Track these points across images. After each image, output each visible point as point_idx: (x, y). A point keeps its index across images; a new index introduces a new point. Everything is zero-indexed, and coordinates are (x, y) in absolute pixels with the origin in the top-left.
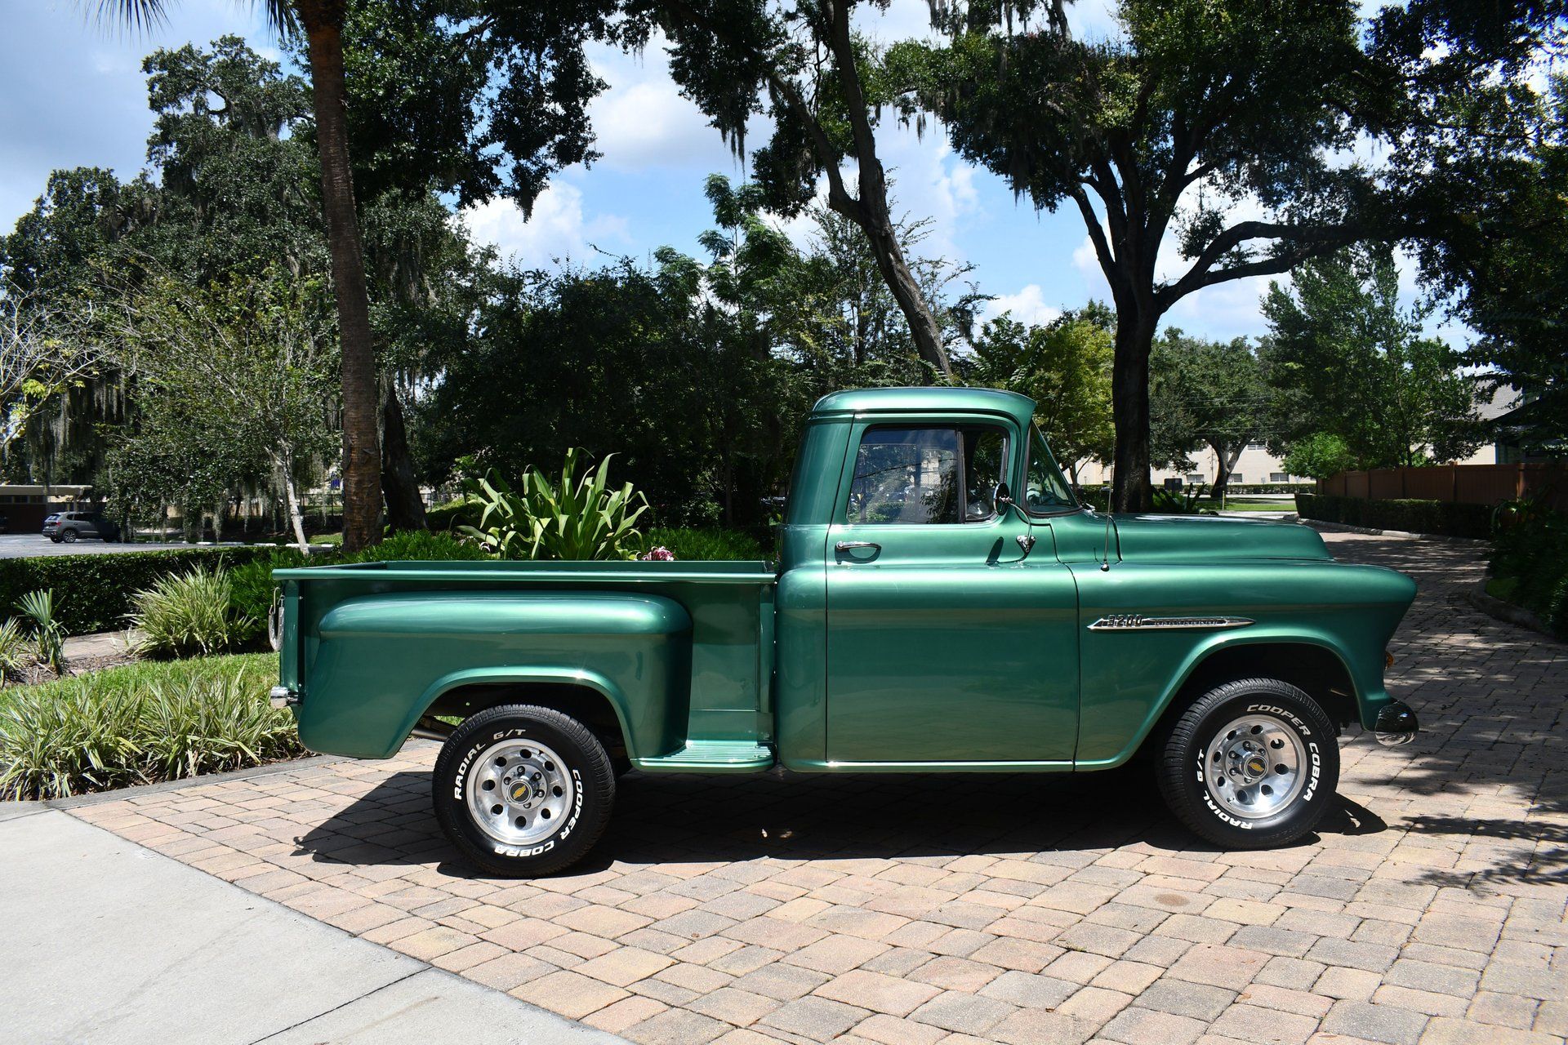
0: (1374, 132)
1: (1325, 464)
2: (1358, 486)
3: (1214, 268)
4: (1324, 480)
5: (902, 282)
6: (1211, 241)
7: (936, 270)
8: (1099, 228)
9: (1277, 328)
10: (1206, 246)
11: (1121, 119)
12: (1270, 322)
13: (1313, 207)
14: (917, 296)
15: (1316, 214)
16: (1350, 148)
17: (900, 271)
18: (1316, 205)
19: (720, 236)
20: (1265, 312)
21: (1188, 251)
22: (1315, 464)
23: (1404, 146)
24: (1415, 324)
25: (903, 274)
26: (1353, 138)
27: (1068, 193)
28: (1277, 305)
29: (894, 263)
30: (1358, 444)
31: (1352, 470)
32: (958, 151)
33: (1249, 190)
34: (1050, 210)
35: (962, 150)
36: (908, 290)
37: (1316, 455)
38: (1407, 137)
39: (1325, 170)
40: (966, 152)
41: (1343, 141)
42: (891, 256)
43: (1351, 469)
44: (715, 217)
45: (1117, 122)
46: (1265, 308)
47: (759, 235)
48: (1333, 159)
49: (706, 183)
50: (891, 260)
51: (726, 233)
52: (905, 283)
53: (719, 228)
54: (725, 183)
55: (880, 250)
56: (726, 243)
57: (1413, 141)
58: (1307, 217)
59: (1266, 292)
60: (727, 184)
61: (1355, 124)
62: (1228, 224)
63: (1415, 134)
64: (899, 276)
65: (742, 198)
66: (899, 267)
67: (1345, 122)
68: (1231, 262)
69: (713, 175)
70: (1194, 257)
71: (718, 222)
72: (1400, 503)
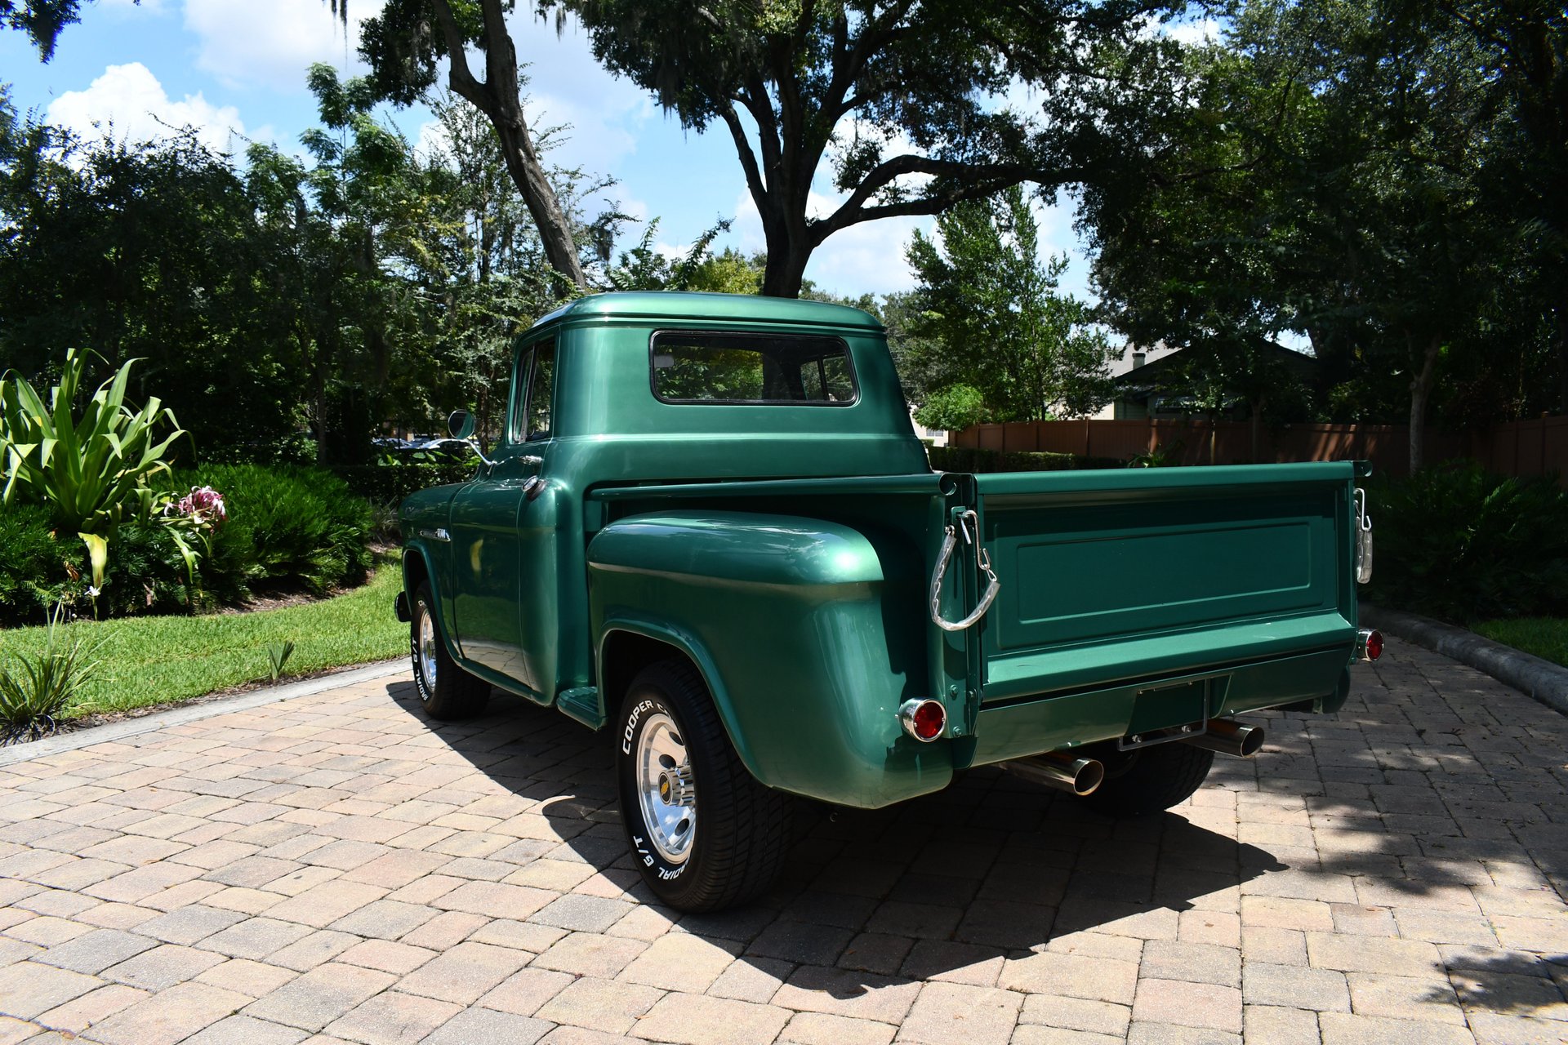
0: (1028, 77)
1: (959, 416)
2: (991, 440)
3: (870, 203)
4: (957, 432)
5: (533, 185)
6: (868, 174)
7: (573, 182)
8: (751, 153)
9: (920, 277)
10: (862, 179)
11: (784, 25)
12: (913, 270)
13: (965, 151)
14: (551, 202)
15: (967, 158)
16: (1004, 93)
17: (531, 171)
18: (968, 148)
19: (326, 136)
20: (909, 259)
21: (845, 182)
22: (950, 416)
23: (1058, 93)
24: (1052, 280)
25: (535, 175)
26: (1007, 83)
27: (718, 112)
28: (921, 253)
29: (524, 161)
30: (995, 398)
31: (984, 422)
32: (600, 60)
33: (902, 129)
34: (698, 131)
35: (604, 60)
36: (541, 195)
37: (950, 407)
38: (1063, 83)
39: (980, 113)
40: (609, 62)
41: (996, 84)
42: (522, 153)
43: (984, 421)
44: (321, 114)
45: (780, 28)
46: (909, 255)
47: (370, 136)
48: (988, 103)
49: (309, 73)
50: (520, 158)
51: (333, 134)
52: (538, 185)
53: (324, 127)
54: (332, 75)
55: (509, 144)
56: (333, 145)
57: (1068, 89)
58: (959, 160)
59: (911, 240)
60: (334, 76)
61: (1011, 68)
62: (885, 157)
63: (1069, 83)
64: (531, 177)
65: (351, 94)
66: (531, 167)
67: (1000, 65)
68: (887, 197)
69: (317, 65)
70: (849, 189)
71: (323, 119)
72: (1035, 457)
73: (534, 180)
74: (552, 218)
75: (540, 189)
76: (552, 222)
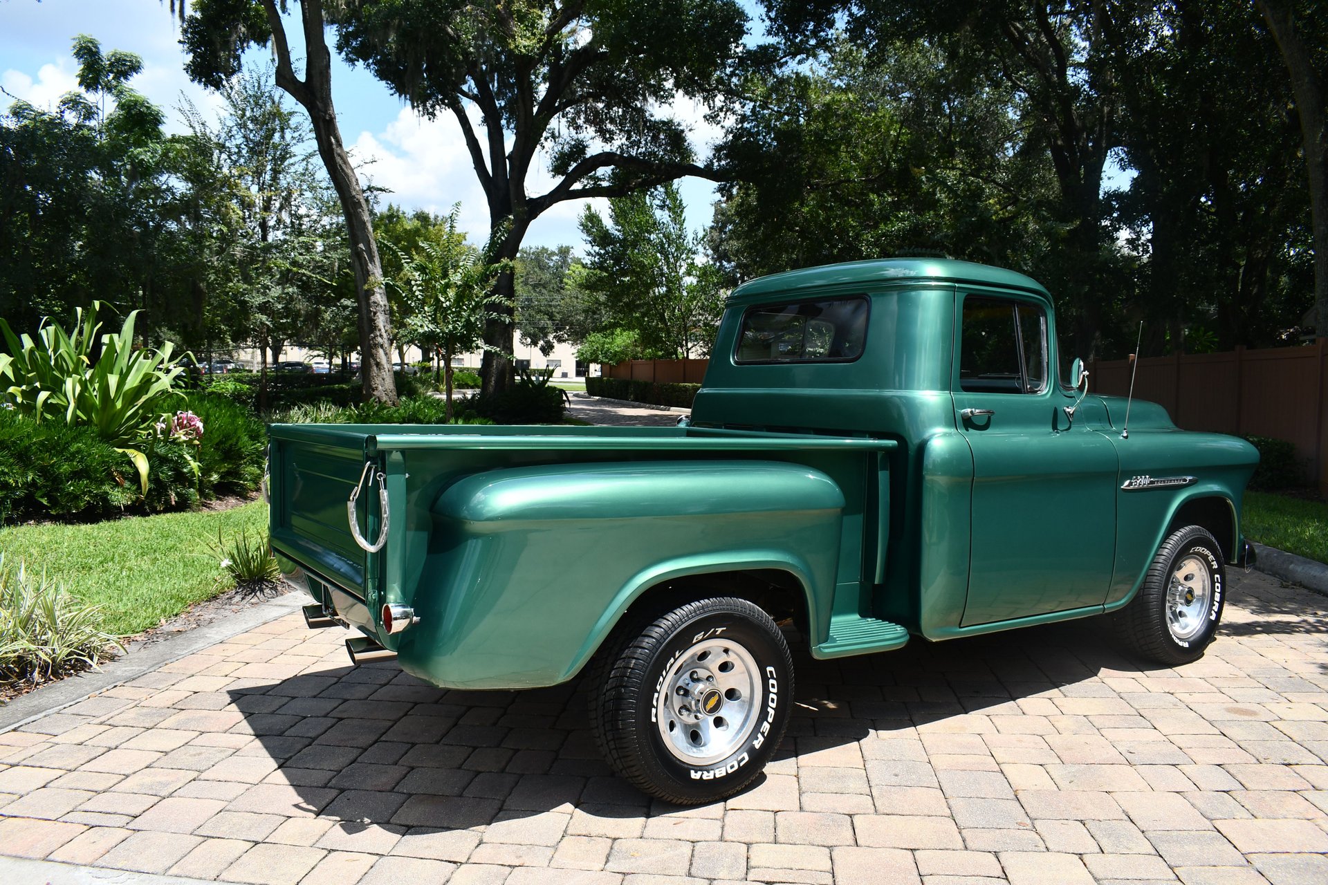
0: (690, 93)
1: (616, 354)
2: (643, 373)
3: (577, 186)
4: (611, 367)
5: (340, 166)
6: (575, 165)
8: (476, 141)
9: (591, 243)
10: (571, 169)
11: (530, 48)
12: (585, 236)
13: (639, 147)
15: (640, 153)
16: (670, 104)
17: (339, 155)
18: (641, 145)
19: (84, 98)
20: (582, 228)
21: (558, 168)
22: (606, 353)
23: (716, 109)
24: (694, 248)
25: (342, 158)
26: (673, 96)
27: (449, 105)
28: (591, 223)
29: (334, 146)
30: (649, 338)
31: (635, 359)
32: (340, 53)
33: (588, 126)
34: (430, 119)
35: (344, 53)
37: (606, 346)
38: (719, 100)
39: (652, 119)
40: (347, 55)
41: (663, 97)
42: (333, 140)
43: (635, 357)
44: (79, 79)
45: (528, 51)
46: (582, 225)
47: (136, 104)
48: (657, 111)
49: (74, 43)
50: (332, 144)
51: (91, 98)
52: (344, 166)
53: (82, 90)
54: (96, 47)
55: (323, 132)
56: (91, 107)
57: (723, 106)
58: (634, 154)
59: (583, 213)
60: (98, 48)
61: (677, 85)
62: (590, 152)
63: (724, 102)
64: (338, 160)
65: (111, 65)
66: (339, 151)
67: (669, 84)
68: (588, 183)
69: (83, 37)
70: (560, 176)
71: (80, 84)
72: (684, 387)
73: (341, 162)
74: (354, 193)
75: (345, 169)
76: (354, 197)
